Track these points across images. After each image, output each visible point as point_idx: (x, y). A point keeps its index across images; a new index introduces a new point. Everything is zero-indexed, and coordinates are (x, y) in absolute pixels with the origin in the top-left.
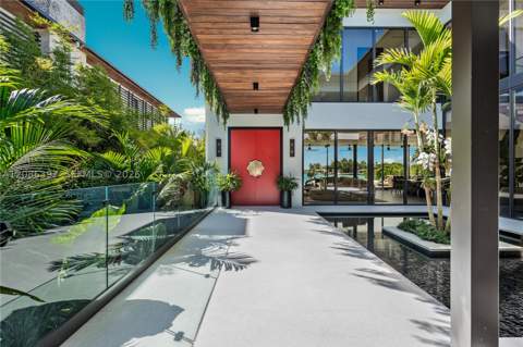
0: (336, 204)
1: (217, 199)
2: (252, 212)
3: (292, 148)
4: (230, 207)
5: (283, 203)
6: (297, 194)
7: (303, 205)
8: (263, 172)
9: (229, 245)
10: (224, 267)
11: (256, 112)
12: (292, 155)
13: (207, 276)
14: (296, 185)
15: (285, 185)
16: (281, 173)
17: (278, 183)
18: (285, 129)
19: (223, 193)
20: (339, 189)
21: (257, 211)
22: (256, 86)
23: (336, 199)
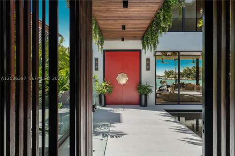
0: (179, 104)
1: (96, 100)
2: (120, 109)
3: (148, 65)
4: (104, 106)
5: (142, 103)
6: (151, 97)
7: (156, 104)
8: (128, 81)
9: (110, 127)
10: (109, 136)
11: (123, 40)
12: (148, 69)
13: (102, 140)
14: (150, 91)
15: (143, 90)
16: (140, 83)
17: (138, 89)
18: (143, 51)
19: (100, 96)
20: (182, 93)
21: (124, 108)
22: (124, 27)
23: (180, 100)
